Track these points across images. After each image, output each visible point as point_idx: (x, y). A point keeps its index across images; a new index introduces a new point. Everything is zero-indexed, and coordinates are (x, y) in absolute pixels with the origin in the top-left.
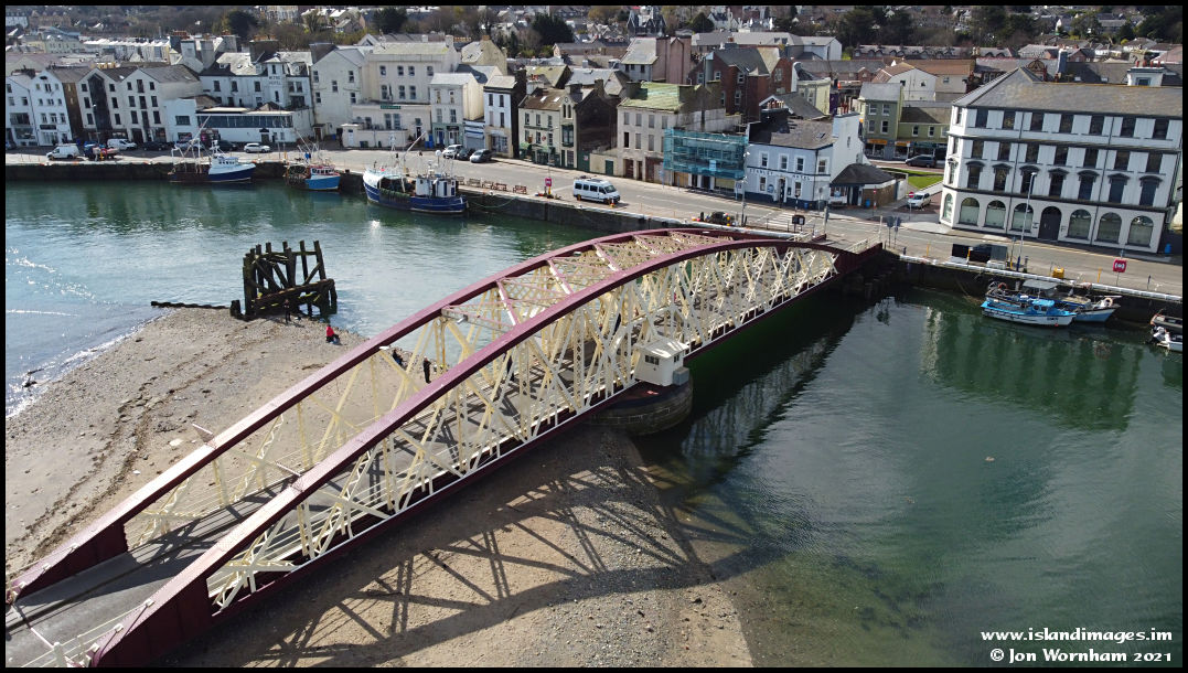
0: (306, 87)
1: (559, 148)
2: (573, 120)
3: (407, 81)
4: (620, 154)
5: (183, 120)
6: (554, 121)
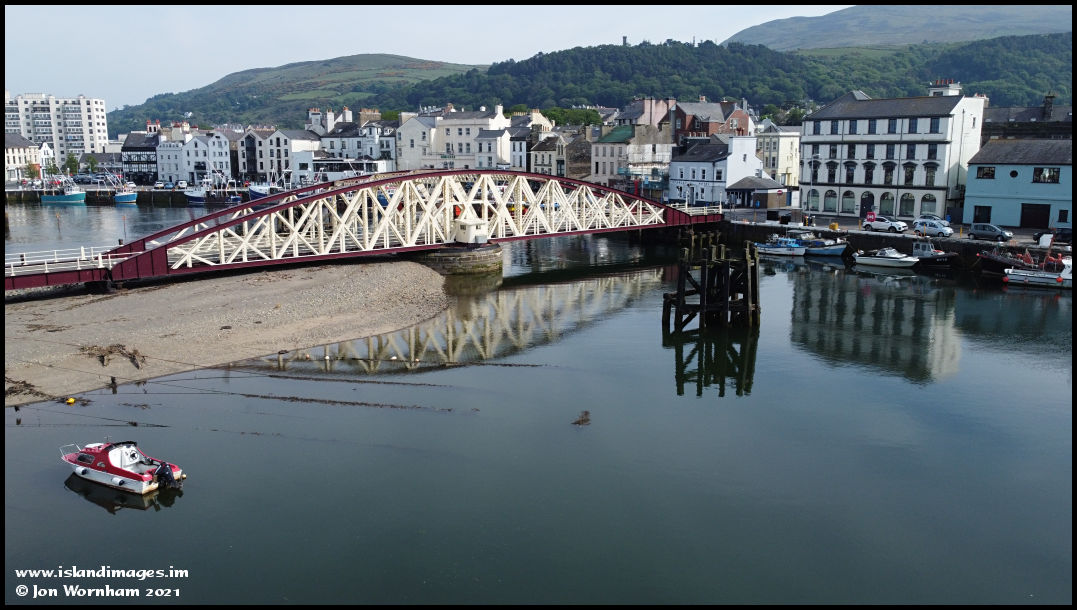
0: (392, 145)
2: (564, 156)
3: (464, 139)
5: (304, 166)
6: (552, 159)
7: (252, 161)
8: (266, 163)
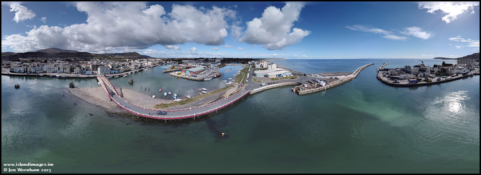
0: (42, 68)
1: (68, 72)
2: (70, 70)
3: (51, 67)
4: (74, 73)
5: (33, 71)
6: (68, 70)
7: (27, 70)
8: (28, 70)
